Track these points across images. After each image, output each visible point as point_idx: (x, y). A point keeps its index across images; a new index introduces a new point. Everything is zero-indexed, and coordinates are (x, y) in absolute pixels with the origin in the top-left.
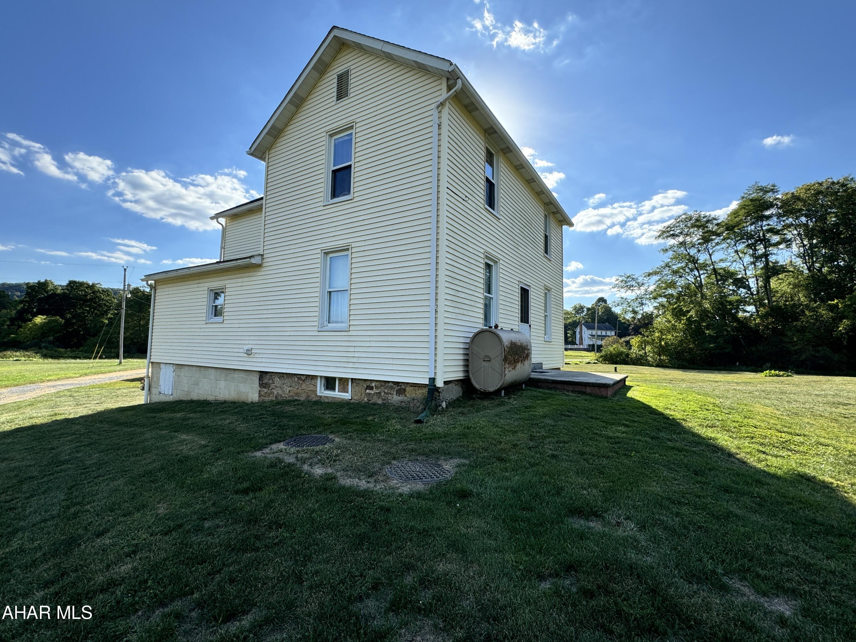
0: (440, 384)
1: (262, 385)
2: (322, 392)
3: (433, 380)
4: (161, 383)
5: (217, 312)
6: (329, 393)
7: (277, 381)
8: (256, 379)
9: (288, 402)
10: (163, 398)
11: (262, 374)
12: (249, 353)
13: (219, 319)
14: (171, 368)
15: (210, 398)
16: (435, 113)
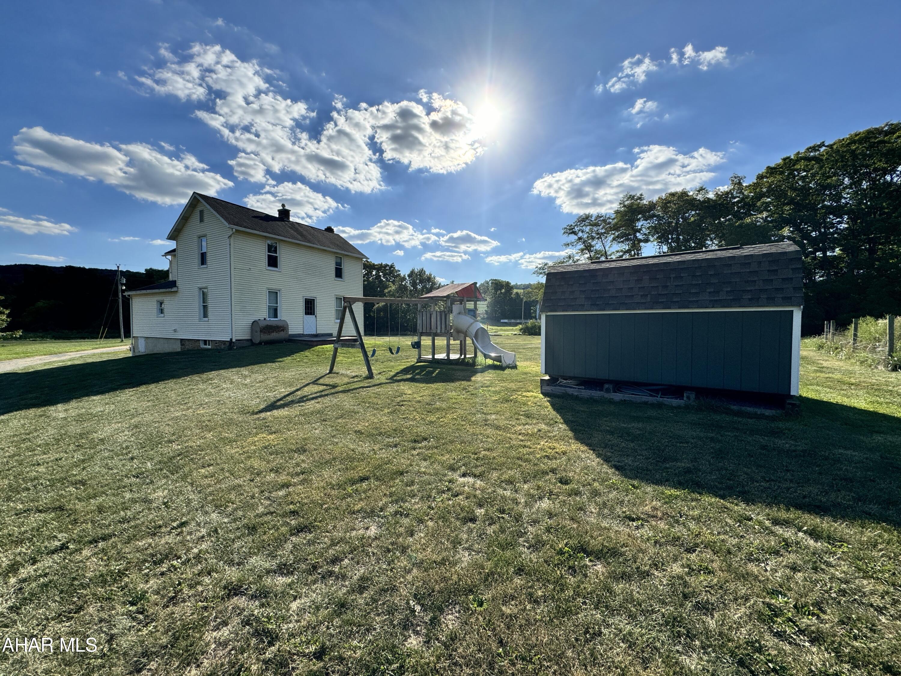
0: (234, 340)
1: (182, 345)
2: (203, 346)
3: (231, 339)
4: (140, 346)
5: (162, 311)
6: (205, 346)
7: (187, 343)
8: (179, 341)
9: (191, 350)
10: (141, 354)
11: (182, 340)
12: (175, 331)
13: (162, 315)
14: (143, 340)
15: (162, 352)
16: (228, 240)
